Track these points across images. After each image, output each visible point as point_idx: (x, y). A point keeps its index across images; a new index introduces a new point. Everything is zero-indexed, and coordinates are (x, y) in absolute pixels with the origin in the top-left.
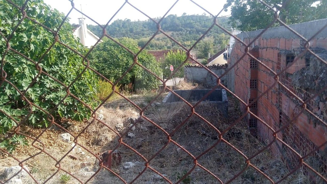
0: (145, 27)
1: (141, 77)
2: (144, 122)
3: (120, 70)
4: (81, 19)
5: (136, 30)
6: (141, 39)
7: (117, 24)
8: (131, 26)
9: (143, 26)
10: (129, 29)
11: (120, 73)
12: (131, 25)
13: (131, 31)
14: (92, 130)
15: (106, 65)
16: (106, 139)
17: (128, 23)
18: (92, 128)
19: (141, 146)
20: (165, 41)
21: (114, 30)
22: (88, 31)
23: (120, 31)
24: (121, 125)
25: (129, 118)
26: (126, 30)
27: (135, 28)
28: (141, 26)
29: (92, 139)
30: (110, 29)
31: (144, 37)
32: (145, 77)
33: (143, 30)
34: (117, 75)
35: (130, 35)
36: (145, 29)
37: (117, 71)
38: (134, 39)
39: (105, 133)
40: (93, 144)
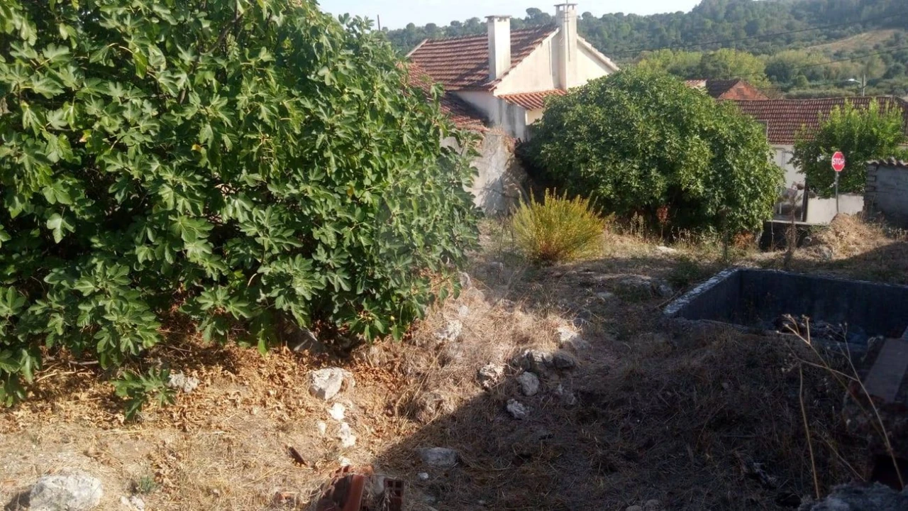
0: (798, 17)
1: (701, 188)
2: (575, 374)
3: (634, 163)
4: (561, 8)
5: (767, 26)
6: (778, 56)
7: (708, 11)
8: (754, 16)
9: (793, 12)
10: (744, 23)
11: (634, 172)
12: (752, 11)
13: (751, 29)
14: (416, 367)
15: (595, 146)
16: (439, 405)
17: (744, 6)
18: (417, 363)
19: (528, 457)
20: (862, 62)
21: (698, 27)
22: (578, 42)
23: (715, 32)
24: (497, 369)
25: (526, 352)
26: (733, 28)
27: (767, 19)
28: (787, 15)
29: (403, 396)
30: (686, 25)
31: (790, 49)
32: (714, 191)
33: (789, 27)
34: (625, 180)
35: (745, 42)
36: (798, 24)
37: (623, 168)
38: (755, 54)
39: (441, 385)
40: (402, 412)
